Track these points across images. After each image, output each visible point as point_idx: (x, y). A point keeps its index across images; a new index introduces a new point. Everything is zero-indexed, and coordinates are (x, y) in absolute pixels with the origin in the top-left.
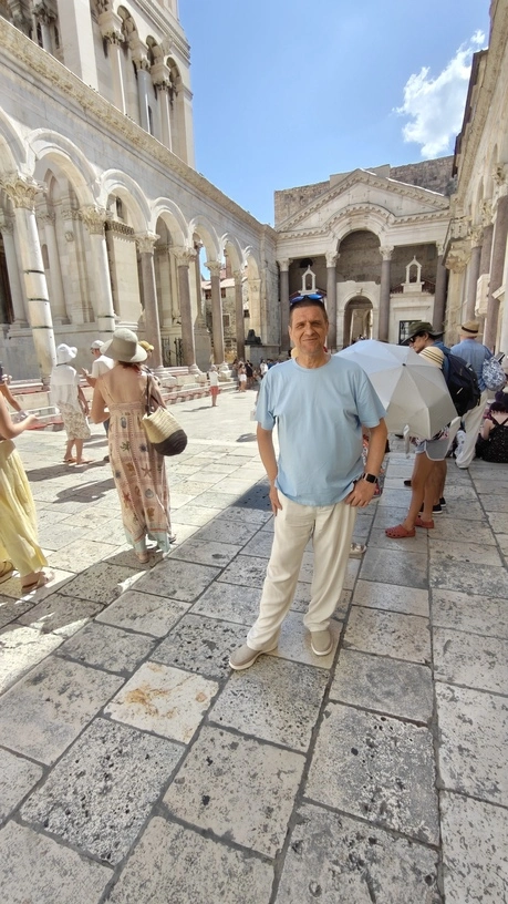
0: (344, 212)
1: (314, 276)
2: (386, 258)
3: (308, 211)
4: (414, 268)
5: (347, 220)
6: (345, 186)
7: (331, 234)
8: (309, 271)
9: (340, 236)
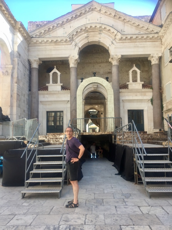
0: (84, 28)
1: (59, 73)
2: (115, 63)
3: (56, 25)
4: (135, 73)
5: (86, 35)
6: (83, 12)
7: (74, 43)
8: (55, 70)
9: (80, 45)
